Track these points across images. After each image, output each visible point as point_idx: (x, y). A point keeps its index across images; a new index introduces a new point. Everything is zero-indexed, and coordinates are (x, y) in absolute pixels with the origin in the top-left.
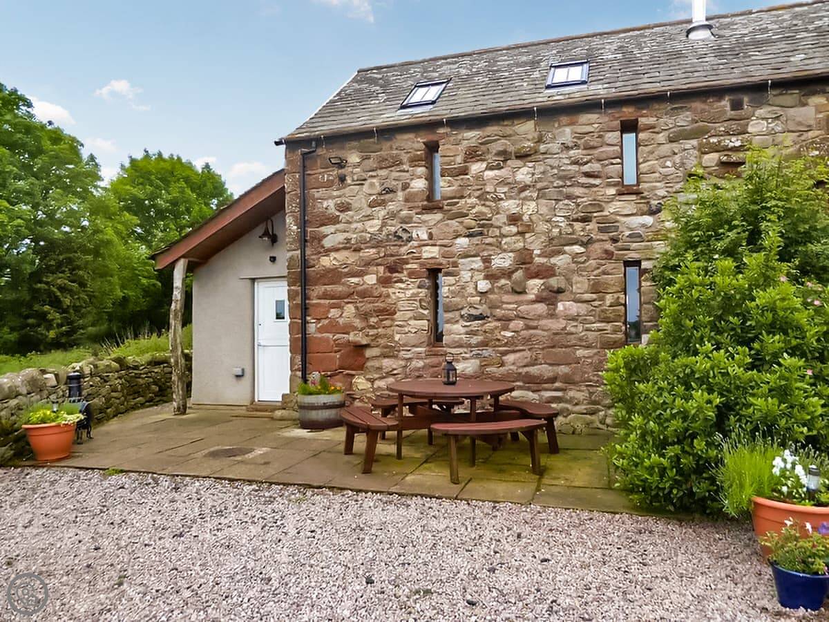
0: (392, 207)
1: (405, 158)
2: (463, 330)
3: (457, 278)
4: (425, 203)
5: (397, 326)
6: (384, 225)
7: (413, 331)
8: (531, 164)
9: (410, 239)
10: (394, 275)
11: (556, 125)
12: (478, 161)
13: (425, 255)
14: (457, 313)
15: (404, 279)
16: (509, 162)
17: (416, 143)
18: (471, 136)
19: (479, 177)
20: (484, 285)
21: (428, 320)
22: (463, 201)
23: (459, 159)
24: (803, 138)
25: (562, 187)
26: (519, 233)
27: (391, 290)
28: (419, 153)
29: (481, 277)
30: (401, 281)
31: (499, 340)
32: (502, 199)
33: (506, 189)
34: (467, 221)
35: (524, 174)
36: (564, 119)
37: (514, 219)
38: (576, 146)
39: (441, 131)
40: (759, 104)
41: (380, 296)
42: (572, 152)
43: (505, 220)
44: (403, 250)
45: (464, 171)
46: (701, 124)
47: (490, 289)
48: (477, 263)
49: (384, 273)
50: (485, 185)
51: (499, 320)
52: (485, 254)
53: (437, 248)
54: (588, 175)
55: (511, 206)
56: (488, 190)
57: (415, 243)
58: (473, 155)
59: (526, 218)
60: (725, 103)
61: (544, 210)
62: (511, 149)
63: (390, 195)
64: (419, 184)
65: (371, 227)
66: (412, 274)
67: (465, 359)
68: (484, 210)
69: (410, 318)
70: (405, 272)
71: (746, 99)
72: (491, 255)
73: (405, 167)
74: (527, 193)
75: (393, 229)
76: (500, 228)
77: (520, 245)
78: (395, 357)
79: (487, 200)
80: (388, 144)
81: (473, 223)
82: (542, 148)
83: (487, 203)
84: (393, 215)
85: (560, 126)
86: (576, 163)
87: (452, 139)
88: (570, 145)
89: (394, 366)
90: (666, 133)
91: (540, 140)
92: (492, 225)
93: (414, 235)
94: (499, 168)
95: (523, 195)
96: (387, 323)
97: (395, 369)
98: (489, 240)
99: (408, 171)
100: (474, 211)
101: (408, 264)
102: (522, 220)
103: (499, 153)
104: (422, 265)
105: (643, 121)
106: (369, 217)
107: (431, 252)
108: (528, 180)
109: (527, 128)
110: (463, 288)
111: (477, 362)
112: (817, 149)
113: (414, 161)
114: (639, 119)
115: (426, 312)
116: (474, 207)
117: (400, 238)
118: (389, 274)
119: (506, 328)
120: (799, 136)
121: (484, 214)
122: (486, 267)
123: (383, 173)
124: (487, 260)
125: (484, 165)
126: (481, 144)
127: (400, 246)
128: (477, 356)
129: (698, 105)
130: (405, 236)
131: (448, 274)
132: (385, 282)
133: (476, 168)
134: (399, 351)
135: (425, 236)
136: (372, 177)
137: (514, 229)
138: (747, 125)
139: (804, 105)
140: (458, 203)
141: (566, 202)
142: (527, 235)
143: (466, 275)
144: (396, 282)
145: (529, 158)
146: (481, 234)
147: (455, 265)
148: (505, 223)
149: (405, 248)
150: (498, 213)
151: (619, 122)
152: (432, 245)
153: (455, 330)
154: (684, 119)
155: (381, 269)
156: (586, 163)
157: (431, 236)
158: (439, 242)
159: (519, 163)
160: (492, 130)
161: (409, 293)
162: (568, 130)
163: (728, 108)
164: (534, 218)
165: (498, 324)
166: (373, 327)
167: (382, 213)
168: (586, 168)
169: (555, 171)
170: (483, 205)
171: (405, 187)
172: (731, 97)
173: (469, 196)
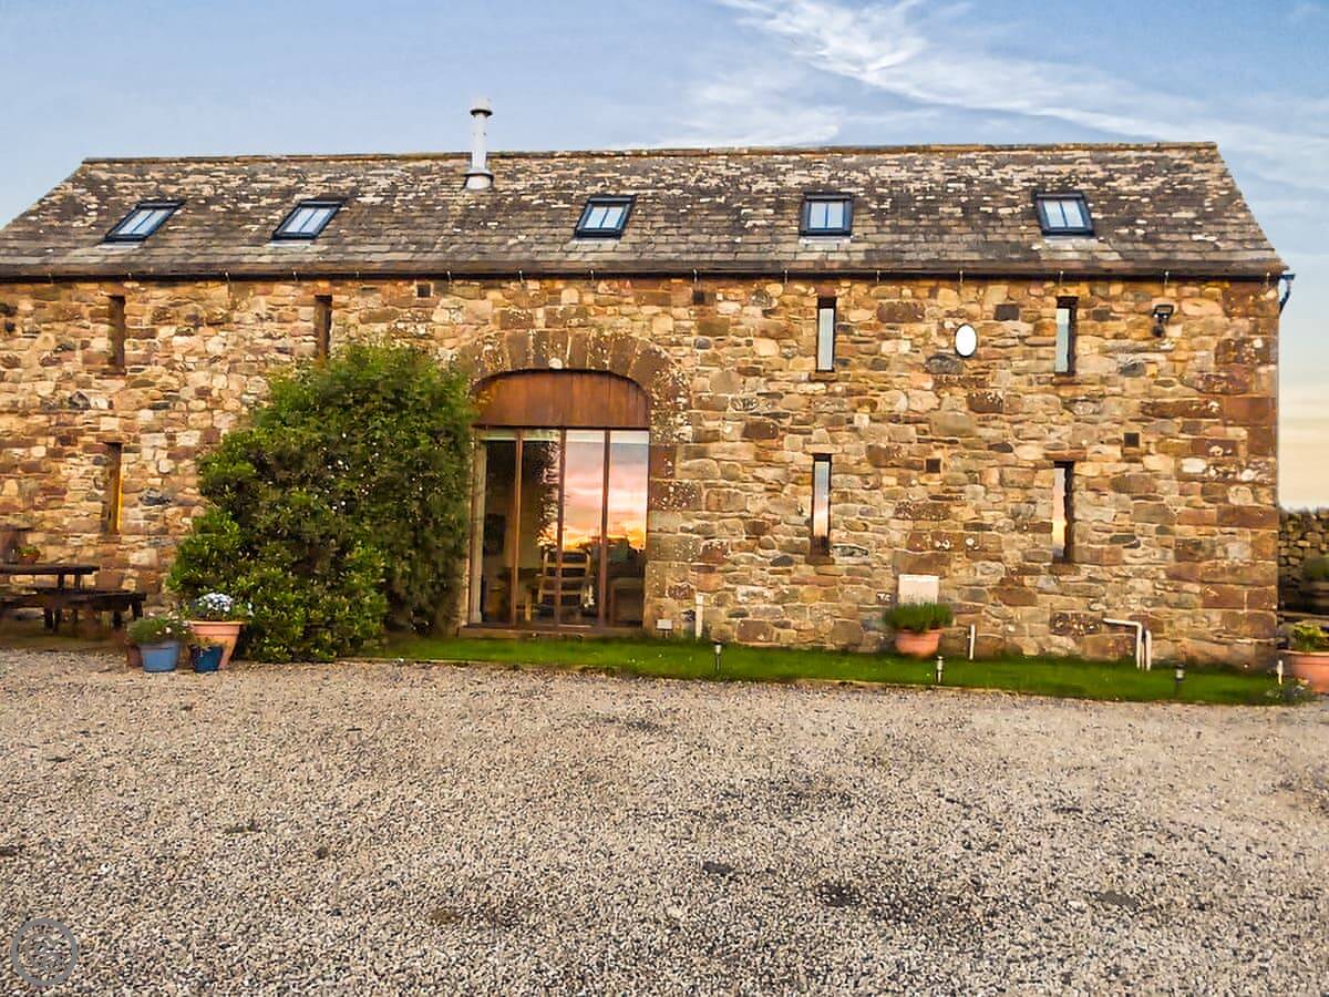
0: (68, 367)
1: (86, 311)
2: (141, 515)
3: (138, 455)
4: (107, 366)
5: (66, 507)
6: (57, 388)
7: (85, 514)
8: (224, 334)
9: (87, 407)
10: (67, 448)
11: (251, 293)
12: (167, 324)
13: (103, 427)
14: (135, 497)
15: (77, 453)
16: (201, 329)
17: (100, 295)
18: (160, 296)
19: (166, 343)
20: (166, 465)
21: (104, 502)
22: (149, 368)
23: (146, 320)
24: (479, 331)
25: (253, 361)
26: (207, 409)
27: (61, 466)
28: (102, 307)
29: (165, 456)
30: (74, 455)
31: (179, 527)
32: (190, 370)
33: (195, 359)
34: (151, 390)
35: (215, 343)
36: (260, 287)
37: (203, 393)
38: (270, 318)
39: (128, 285)
40: (444, 292)
41: (49, 472)
42: (266, 324)
43: (193, 394)
44: (79, 419)
45: (151, 334)
46: (390, 307)
47: (173, 470)
48: (161, 440)
49: (55, 445)
50: (173, 352)
51: (180, 505)
52: (170, 429)
53: (118, 419)
54: (280, 351)
55: (199, 378)
56: (176, 358)
57: (94, 413)
58: (161, 317)
59: (215, 393)
60: (414, 287)
61: (234, 386)
62: (204, 314)
63: (68, 353)
64: (101, 344)
65: (43, 389)
66: (88, 448)
67: (143, 548)
68: (172, 380)
69: (82, 500)
70: (80, 446)
71: (432, 285)
72: (175, 432)
73: (86, 323)
74: (217, 365)
75: (68, 394)
76: (187, 402)
77: (207, 423)
78: (64, 544)
79: (174, 369)
80: (68, 292)
81: (159, 394)
82: (236, 316)
83: (175, 373)
84: (68, 377)
85: (255, 295)
86: (269, 336)
87: (139, 296)
88: (264, 316)
89: (61, 555)
90: (357, 314)
91: (234, 307)
92: (178, 398)
93: (93, 405)
94: (188, 333)
95: (213, 366)
96: (53, 504)
97: (61, 559)
98: (173, 415)
99: (88, 328)
100: (160, 380)
101: (83, 435)
102: (211, 395)
103: (189, 318)
104: (99, 438)
105: (336, 299)
106: (41, 377)
107: (110, 425)
108: (219, 351)
109: (219, 293)
110: (144, 467)
111: (153, 551)
112: (491, 343)
113: (96, 317)
114: (334, 297)
115: (101, 493)
116: (160, 376)
117: (76, 404)
118: (59, 446)
119: (187, 514)
120: (477, 329)
121: (171, 385)
122: (170, 445)
123: (60, 326)
124: (171, 437)
125: (173, 329)
126: (171, 305)
127: (76, 414)
128: (155, 545)
129: (388, 287)
130: (80, 402)
131: (128, 450)
132: (55, 454)
133: (164, 332)
134: (67, 537)
135: (104, 405)
136: (47, 330)
137: (202, 404)
138: (432, 313)
139: (484, 298)
140: (143, 369)
141: (258, 378)
142: (215, 412)
143: (147, 453)
144: (70, 456)
145: (222, 327)
146: (166, 407)
147: (136, 440)
148: (191, 397)
149: (81, 416)
150: (186, 385)
151: (313, 296)
152: (113, 416)
153: (133, 515)
154: (373, 302)
155: (52, 440)
156: (280, 337)
157: (111, 405)
158: (119, 415)
159: (211, 331)
160: (183, 290)
161: (82, 470)
162: (262, 299)
163: (415, 294)
164: (223, 394)
165: (181, 510)
166: (37, 508)
167: (54, 373)
168: (279, 343)
169: (248, 343)
170: (171, 374)
171: (85, 345)
172: (420, 283)
173: (156, 363)
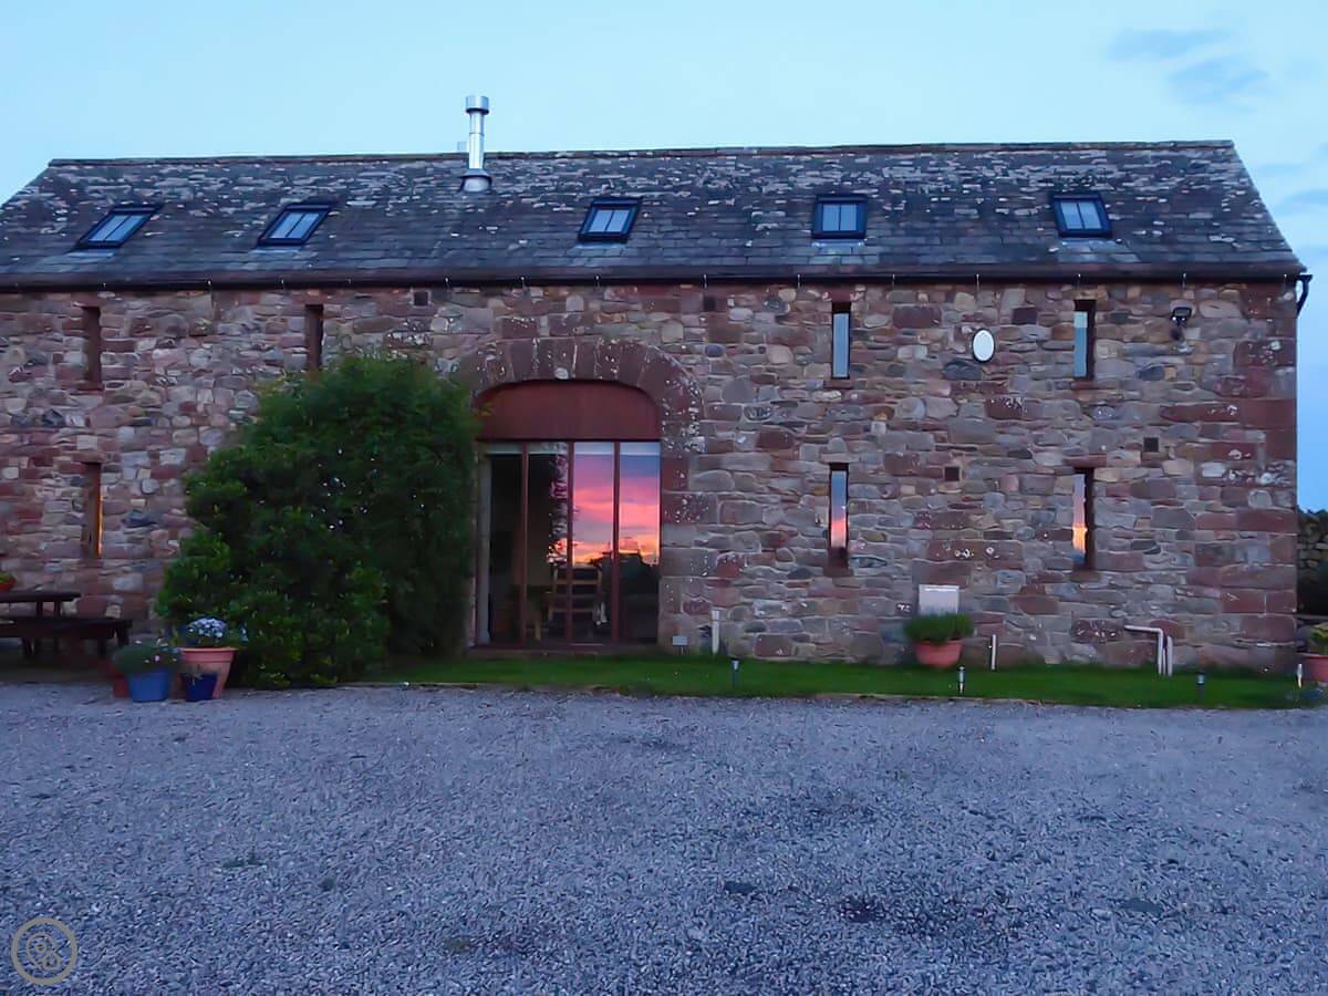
0: (39, 383)
1: (58, 323)
2: (125, 538)
3: (119, 475)
4: (82, 381)
5: (43, 531)
6: (29, 405)
7: (64, 537)
8: (208, 346)
9: (63, 424)
10: (43, 468)
11: (237, 303)
12: (145, 336)
13: (80, 446)
14: (119, 518)
15: (53, 473)
16: (183, 341)
17: (74, 305)
18: (138, 306)
19: (146, 356)
20: (149, 486)
21: (84, 526)
22: (128, 383)
23: (124, 331)
24: (480, 341)
25: (241, 375)
26: (192, 426)
27: (37, 487)
28: (75, 319)
29: (149, 475)
30: (50, 477)
31: (165, 550)
32: (173, 384)
33: (177, 373)
34: (132, 406)
35: (200, 356)
36: (245, 296)
37: (188, 409)
38: (258, 329)
39: (103, 295)
40: (443, 300)
41: (23, 494)
42: (253, 336)
43: (176, 409)
44: (54, 438)
45: (130, 347)
46: (385, 316)
47: (157, 490)
48: (142, 459)
49: (29, 465)
50: (153, 366)
51: (166, 526)
52: (153, 447)
53: (95, 438)
54: (269, 363)
55: (183, 393)
56: (158, 372)
57: (70, 430)
58: (139, 329)
59: (200, 408)
60: (410, 295)
61: (220, 401)
62: (186, 325)
63: (41, 368)
64: (75, 358)
65: (13, 407)
66: (64, 468)
67: (126, 572)
68: (154, 396)
69: (60, 523)
70: (55, 466)
71: (429, 293)
72: (159, 450)
73: (58, 335)
74: (202, 379)
75: (41, 412)
76: (170, 418)
77: (193, 439)
78: (41, 570)
79: (156, 383)
80: (37, 303)
81: (141, 410)
82: (220, 326)
83: (157, 387)
84: (40, 393)
85: (240, 304)
86: (257, 348)
87: (116, 306)
88: (251, 327)
89: (38, 582)
90: (350, 323)
91: (218, 317)
92: (160, 414)
93: (68, 420)
94: (169, 346)
95: (198, 379)
96: (29, 528)
97: (39, 586)
98: (157, 432)
99: (60, 341)
100: (139, 396)
101: (58, 455)
102: (195, 410)
103: (172, 330)
104: (76, 457)
105: (327, 307)
106: (12, 394)
107: (87, 443)
108: (204, 363)
109: (202, 302)
110: (126, 487)
111: (139, 576)
112: (493, 353)
113: (69, 329)
114: (325, 306)
115: (80, 515)
116: (140, 391)
117: (50, 422)
118: (34, 467)
119: (173, 537)
120: (477, 339)
121: (153, 401)
122: (153, 464)
123: (28, 339)
124: (155, 456)
125: (153, 342)
126: (150, 316)
127: (51, 433)
128: (139, 570)
129: (382, 295)
130: (55, 421)
131: (108, 470)
132: (29, 476)
133: (144, 344)
134: (44, 563)
135: (81, 423)
136: (16, 343)
137: (187, 421)
138: (430, 322)
139: (484, 306)
140: (122, 384)
141: (246, 392)
142: (202, 429)
143: (129, 473)
144: (44, 477)
145: (205, 339)
146: (147, 423)
147: (117, 459)
148: (175, 413)
149: (57, 435)
150: (169, 400)
151: (303, 306)
152: (91, 434)
153: (115, 537)
154: (368, 311)
155: (25, 461)
156: (269, 349)
157: (88, 423)
158: (98, 432)
159: (193, 342)
160: (163, 300)
161: (59, 492)
162: (249, 309)
163: (412, 303)
164: (209, 408)
165: (166, 532)
166: (11, 533)
167: (25, 389)
168: (268, 355)
169: (234, 356)
170: (152, 389)
171: (58, 359)
172: (417, 290)
173: (136, 378)
